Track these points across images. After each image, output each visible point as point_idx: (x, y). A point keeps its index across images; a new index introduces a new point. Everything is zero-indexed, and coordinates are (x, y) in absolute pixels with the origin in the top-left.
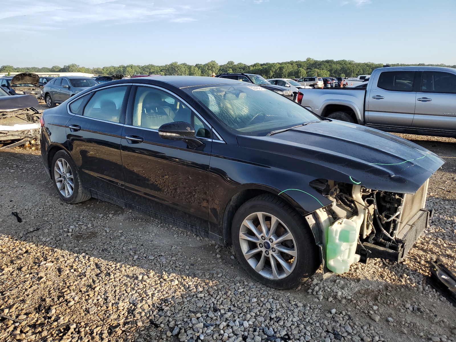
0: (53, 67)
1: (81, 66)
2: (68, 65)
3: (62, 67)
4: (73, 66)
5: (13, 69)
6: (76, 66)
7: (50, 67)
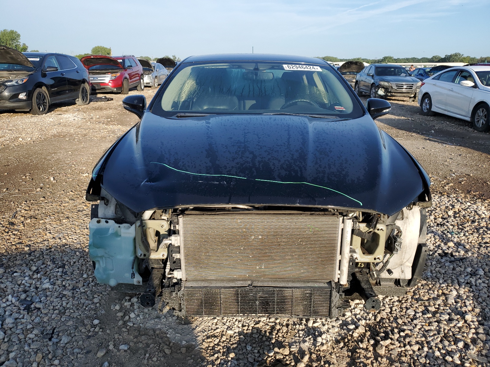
0: (433, 57)
1: (465, 56)
2: (450, 55)
3: (443, 57)
4: (456, 55)
5: (392, 60)
6: (460, 55)
7: (430, 57)
